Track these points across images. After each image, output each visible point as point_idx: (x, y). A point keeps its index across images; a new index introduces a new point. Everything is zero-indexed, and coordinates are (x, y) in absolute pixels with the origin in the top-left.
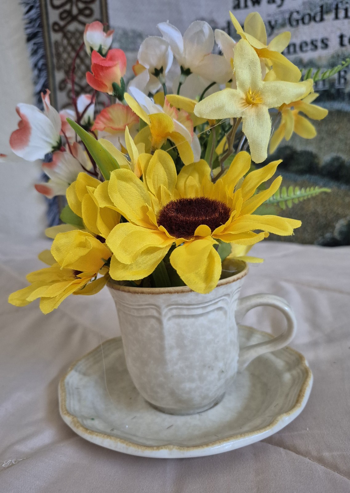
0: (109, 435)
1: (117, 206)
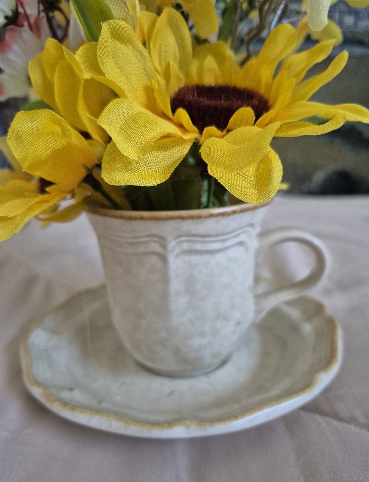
0: (98, 411)
1: (109, 78)
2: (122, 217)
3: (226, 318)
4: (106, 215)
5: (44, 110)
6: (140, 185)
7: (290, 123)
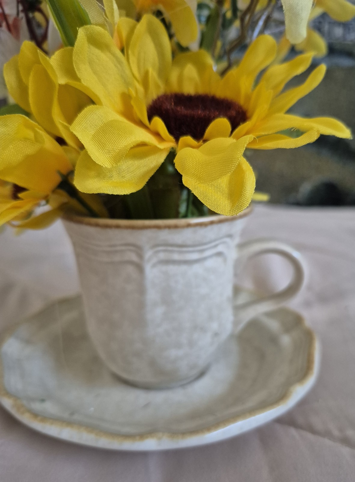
1: (85, 84)
2: (97, 225)
3: (203, 330)
4: (81, 222)
5: (17, 115)
6: (113, 193)
7: (265, 135)
